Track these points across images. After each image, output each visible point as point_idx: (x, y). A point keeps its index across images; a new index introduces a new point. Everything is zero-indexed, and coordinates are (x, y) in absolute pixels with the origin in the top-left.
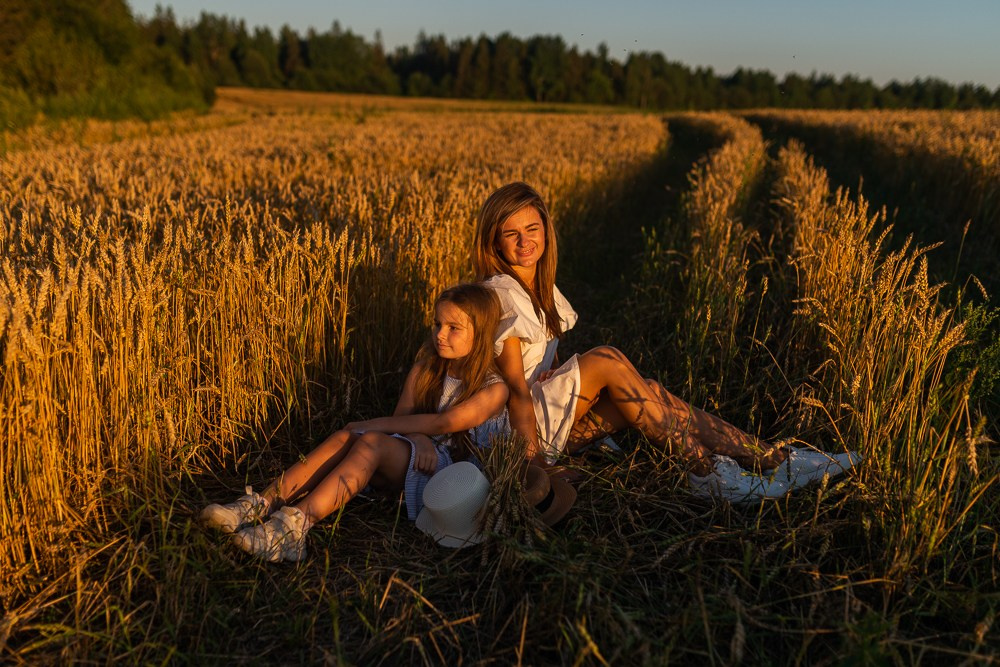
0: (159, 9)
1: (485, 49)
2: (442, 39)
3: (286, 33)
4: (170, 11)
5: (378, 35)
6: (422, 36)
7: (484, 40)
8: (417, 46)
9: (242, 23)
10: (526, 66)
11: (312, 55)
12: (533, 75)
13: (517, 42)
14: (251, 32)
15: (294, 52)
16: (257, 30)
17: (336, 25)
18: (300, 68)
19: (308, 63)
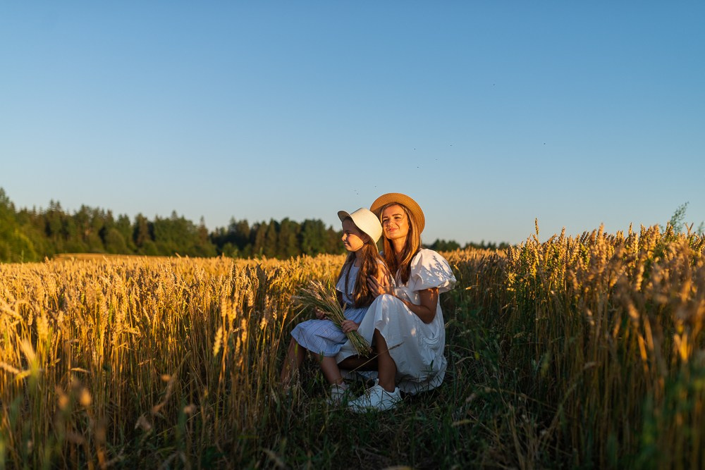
0: (52, 203)
1: (273, 227)
2: (245, 223)
3: (140, 219)
4: (58, 204)
5: (202, 219)
6: (233, 220)
7: (274, 223)
8: (229, 227)
9: (110, 213)
10: (300, 238)
11: (156, 232)
12: (305, 244)
13: (294, 223)
14: (116, 218)
15: (144, 231)
16: (121, 216)
17: (174, 213)
18: (148, 241)
19: (153, 238)
